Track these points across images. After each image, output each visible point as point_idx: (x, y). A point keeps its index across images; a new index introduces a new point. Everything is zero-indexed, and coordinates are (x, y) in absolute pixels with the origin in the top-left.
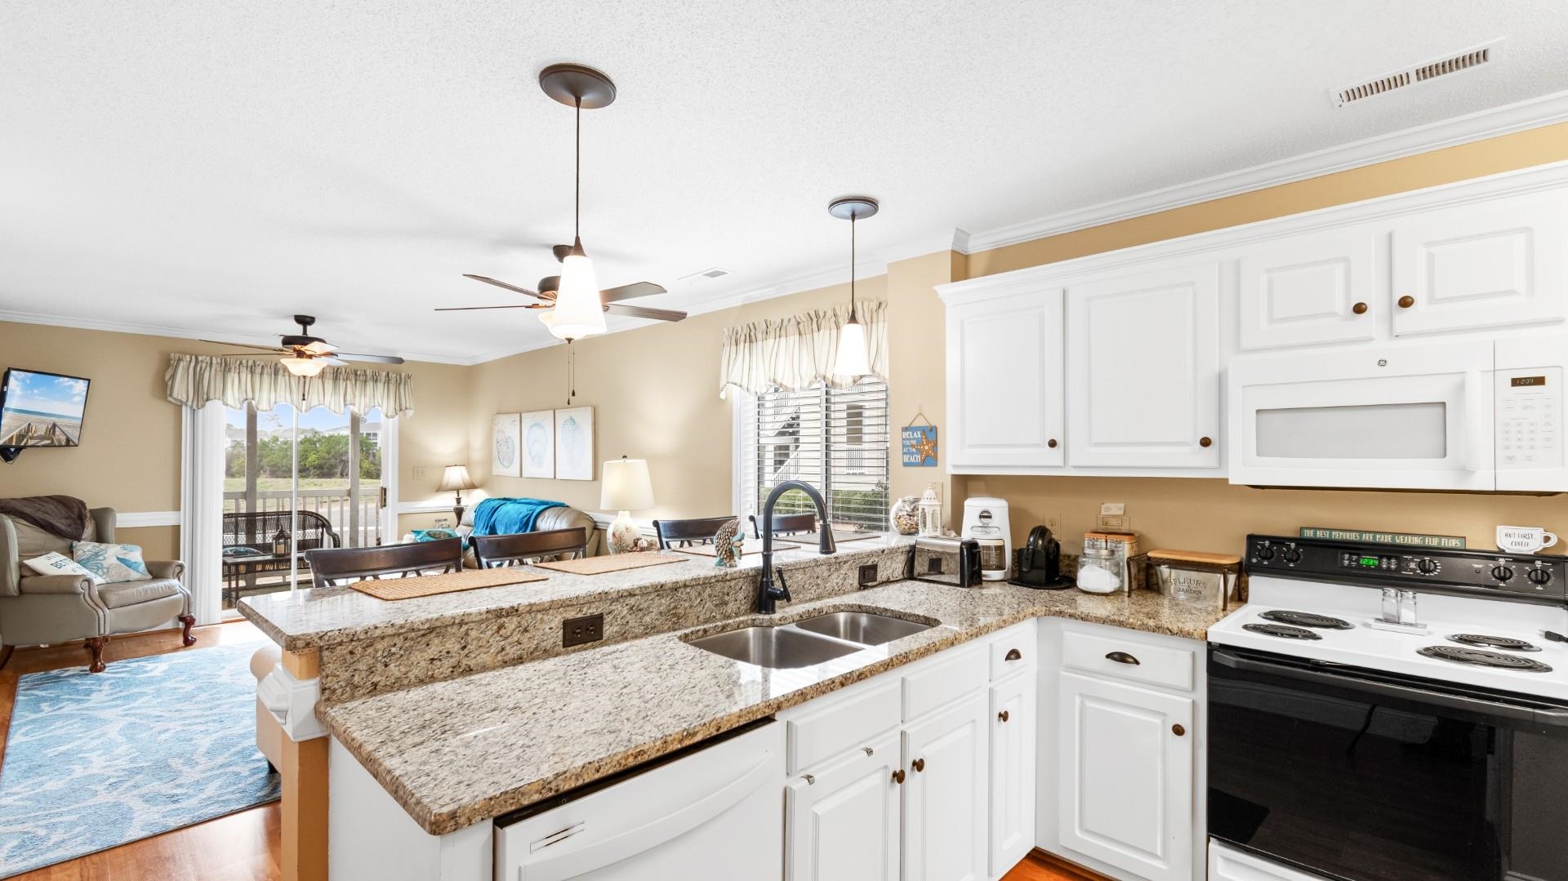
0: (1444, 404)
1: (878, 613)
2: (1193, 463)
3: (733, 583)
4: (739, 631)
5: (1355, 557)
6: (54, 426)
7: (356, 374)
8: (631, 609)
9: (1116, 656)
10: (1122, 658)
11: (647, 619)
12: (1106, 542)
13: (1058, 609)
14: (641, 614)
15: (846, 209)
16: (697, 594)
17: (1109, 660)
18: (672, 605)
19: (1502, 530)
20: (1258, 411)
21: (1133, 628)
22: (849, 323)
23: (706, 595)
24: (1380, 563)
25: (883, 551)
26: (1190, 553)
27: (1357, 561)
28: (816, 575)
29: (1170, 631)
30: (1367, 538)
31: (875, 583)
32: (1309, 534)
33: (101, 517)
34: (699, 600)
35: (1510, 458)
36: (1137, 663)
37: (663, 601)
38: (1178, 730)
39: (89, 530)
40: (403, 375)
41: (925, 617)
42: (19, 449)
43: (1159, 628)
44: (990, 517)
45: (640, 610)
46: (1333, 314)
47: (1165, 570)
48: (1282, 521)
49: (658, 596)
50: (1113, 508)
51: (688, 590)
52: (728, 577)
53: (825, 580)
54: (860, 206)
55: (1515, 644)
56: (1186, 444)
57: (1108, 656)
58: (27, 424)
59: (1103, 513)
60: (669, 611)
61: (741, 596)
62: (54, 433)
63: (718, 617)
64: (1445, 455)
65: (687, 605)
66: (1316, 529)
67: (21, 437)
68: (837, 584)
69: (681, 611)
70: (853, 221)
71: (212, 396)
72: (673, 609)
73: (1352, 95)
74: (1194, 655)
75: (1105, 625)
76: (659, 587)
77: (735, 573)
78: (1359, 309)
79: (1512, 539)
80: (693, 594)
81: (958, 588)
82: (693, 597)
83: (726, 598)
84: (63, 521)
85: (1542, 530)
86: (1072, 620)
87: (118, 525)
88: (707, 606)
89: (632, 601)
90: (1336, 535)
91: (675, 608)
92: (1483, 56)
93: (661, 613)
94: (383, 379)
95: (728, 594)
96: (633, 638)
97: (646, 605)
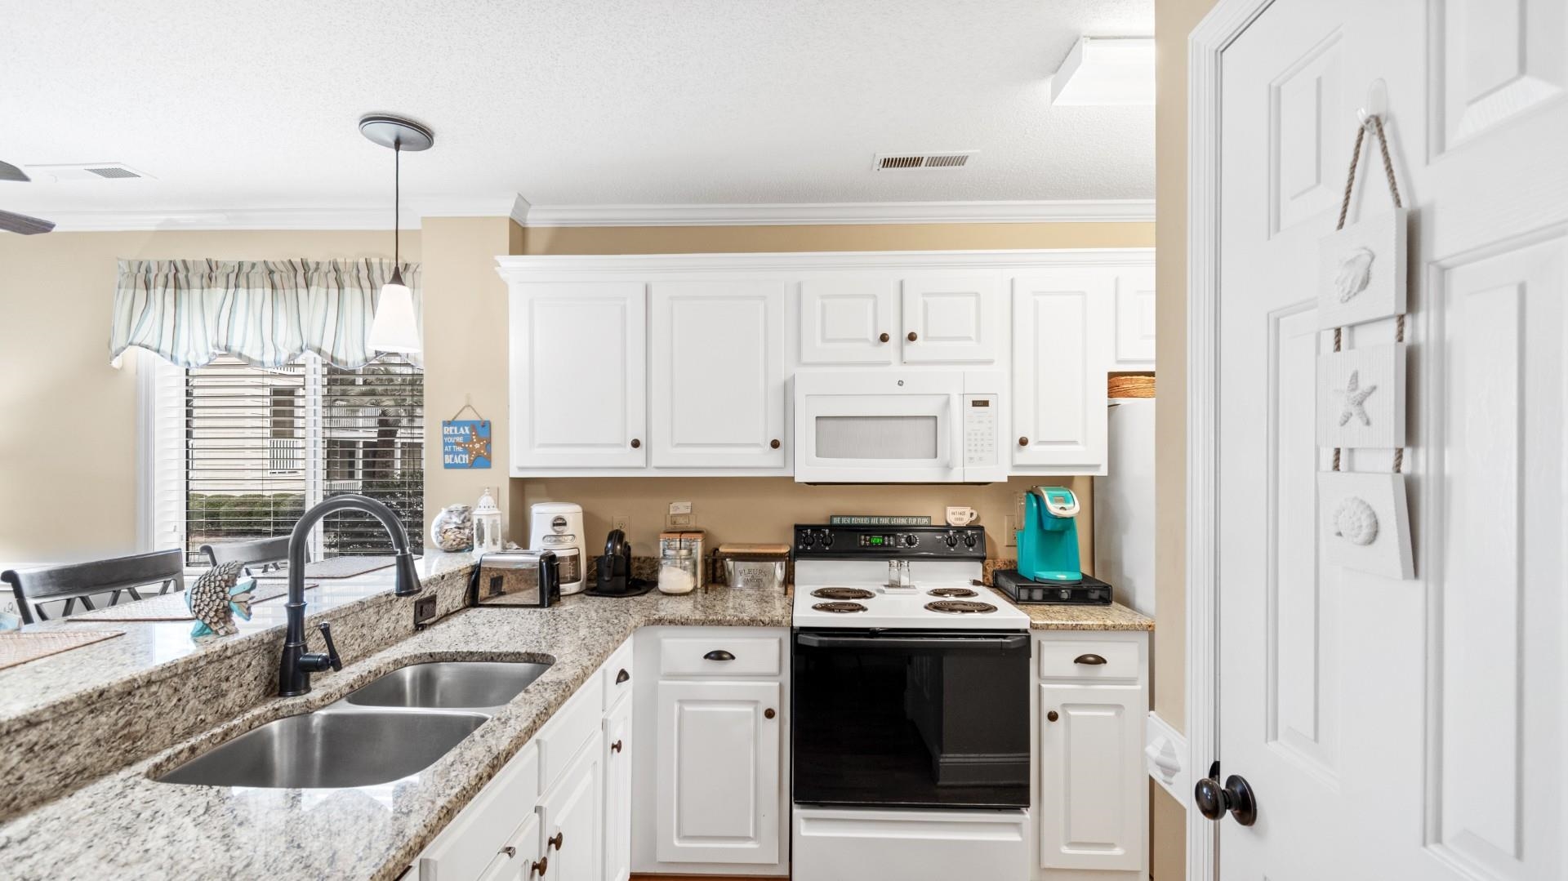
0: (936, 417)
1: (459, 659)
2: (765, 463)
3: (235, 661)
4: (252, 732)
5: (868, 538)
8: (31, 750)
9: (713, 655)
10: (718, 656)
11: (69, 759)
12: (680, 541)
13: (656, 617)
14: (52, 754)
15: (388, 131)
16: (171, 691)
17: (707, 659)
18: (121, 722)
19: (950, 510)
20: (817, 418)
21: (731, 625)
22: (391, 282)
23: (187, 689)
24: (884, 541)
25: (443, 577)
26: (751, 545)
27: (870, 540)
28: (360, 623)
29: (763, 623)
30: (874, 521)
31: (433, 619)
32: (836, 521)
34: (175, 701)
35: (971, 458)
36: (733, 657)
37: (103, 719)
38: (770, 714)
41: (528, 654)
43: (753, 621)
44: (565, 524)
45: (52, 747)
46: (866, 340)
47: (730, 563)
48: (816, 511)
49: (92, 712)
50: (681, 507)
51: (154, 688)
52: (229, 653)
53: (372, 628)
54: (406, 132)
55: (964, 593)
56: (756, 445)
57: (706, 657)
59: (671, 513)
60: (115, 733)
61: (249, 676)
63: (210, 719)
64: (936, 457)
65: (151, 713)
66: (841, 516)
68: (388, 629)
69: (140, 727)
70: (397, 151)
72: (123, 728)
73: (888, 163)
74: (780, 642)
75: (705, 627)
76: (95, 696)
77: (240, 643)
78: (884, 338)
79: (955, 516)
80: (163, 692)
81: (539, 610)
82: (163, 698)
83: (224, 686)
85: (969, 508)
86: (672, 626)
88: (188, 708)
89: (33, 735)
90: (855, 521)
91: (129, 724)
92: (960, 161)
93: (98, 741)
95: (227, 679)
96: (35, 804)
97: (64, 735)
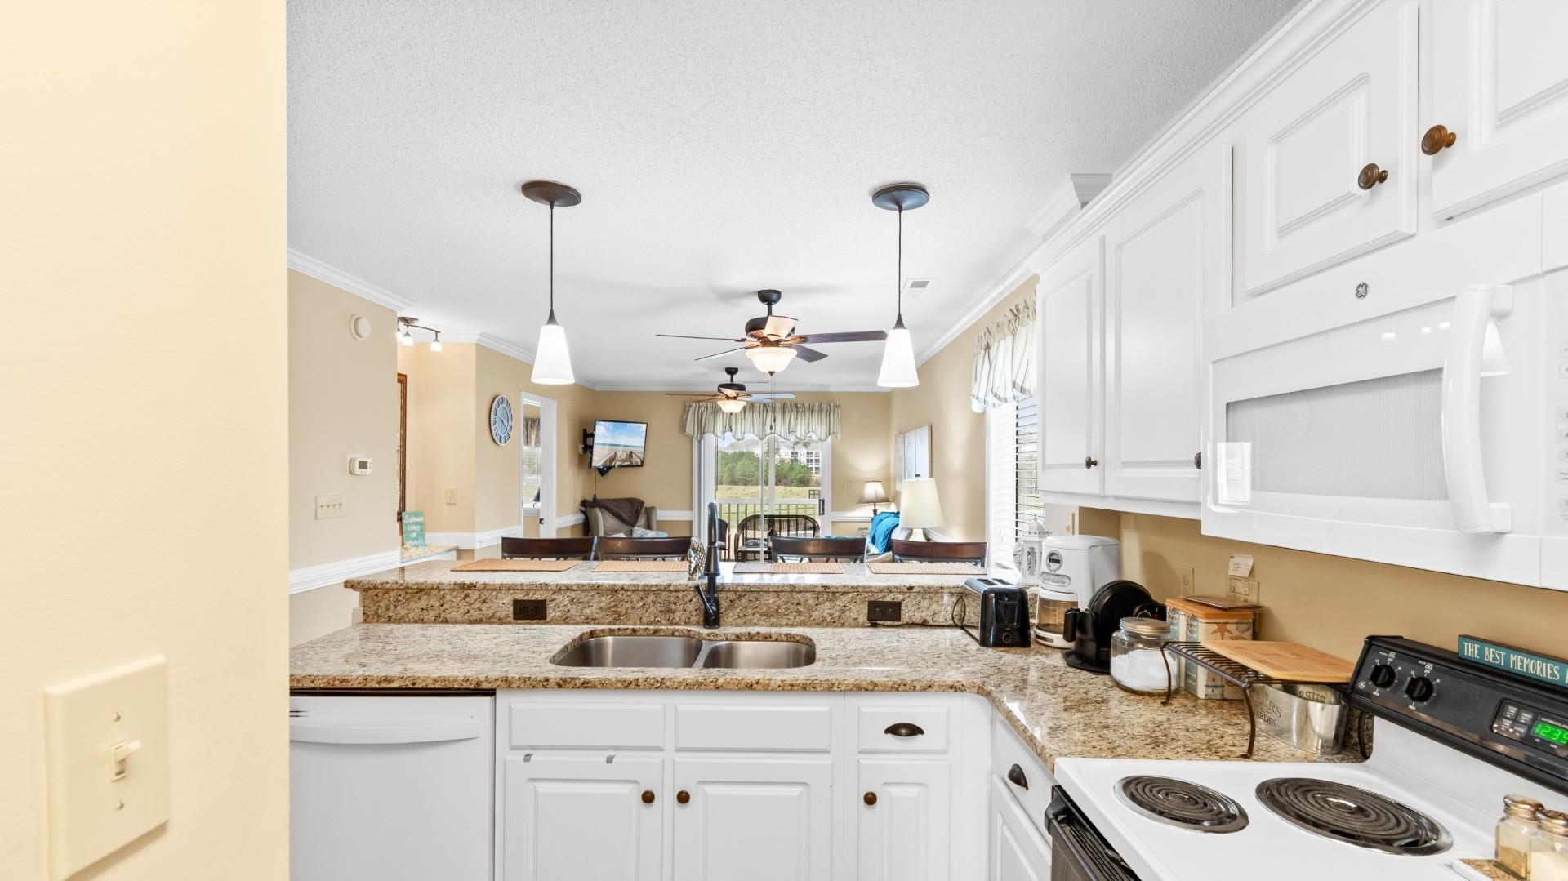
3: (680, 595)
5: (1526, 717)
6: (631, 453)
7: (797, 407)
8: (573, 600)
11: (588, 611)
14: (581, 606)
16: (639, 598)
18: (612, 604)
20: (1227, 406)
22: (895, 328)
23: (649, 600)
25: (910, 588)
27: (1530, 727)
28: (796, 602)
31: (900, 623)
32: (1473, 651)
33: (649, 512)
34: (641, 604)
37: (603, 599)
39: (642, 520)
40: (832, 405)
42: (609, 468)
45: (581, 603)
49: (598, 593)
51: (629, 593)
52: (672, 588)
53: (810, 609)
58: (613, 453)
60: (610, 608)
61: (691, 607)
62: (632, 457)
63: (663, 622)
65: (628, 606)
67: (612, 460)
68: (831, 615)
69: (622, 610)
70: (900, 212)
71: (706, 431)
72: (614, 607)
76: (596, 587)
77: (680, 585)
80: (635, 598)
82: (635, 600)
83: (673, 607)
84: (628, 514)
87: (658, 519)
88: (649, 611)
89: (573, 594)
91: (616, 606)
93: (601, 609)
94: (817, 409)
95: (675, 604)
96: (573, 624)
97: (586, 599)
